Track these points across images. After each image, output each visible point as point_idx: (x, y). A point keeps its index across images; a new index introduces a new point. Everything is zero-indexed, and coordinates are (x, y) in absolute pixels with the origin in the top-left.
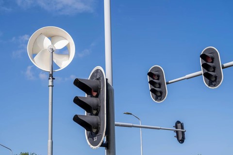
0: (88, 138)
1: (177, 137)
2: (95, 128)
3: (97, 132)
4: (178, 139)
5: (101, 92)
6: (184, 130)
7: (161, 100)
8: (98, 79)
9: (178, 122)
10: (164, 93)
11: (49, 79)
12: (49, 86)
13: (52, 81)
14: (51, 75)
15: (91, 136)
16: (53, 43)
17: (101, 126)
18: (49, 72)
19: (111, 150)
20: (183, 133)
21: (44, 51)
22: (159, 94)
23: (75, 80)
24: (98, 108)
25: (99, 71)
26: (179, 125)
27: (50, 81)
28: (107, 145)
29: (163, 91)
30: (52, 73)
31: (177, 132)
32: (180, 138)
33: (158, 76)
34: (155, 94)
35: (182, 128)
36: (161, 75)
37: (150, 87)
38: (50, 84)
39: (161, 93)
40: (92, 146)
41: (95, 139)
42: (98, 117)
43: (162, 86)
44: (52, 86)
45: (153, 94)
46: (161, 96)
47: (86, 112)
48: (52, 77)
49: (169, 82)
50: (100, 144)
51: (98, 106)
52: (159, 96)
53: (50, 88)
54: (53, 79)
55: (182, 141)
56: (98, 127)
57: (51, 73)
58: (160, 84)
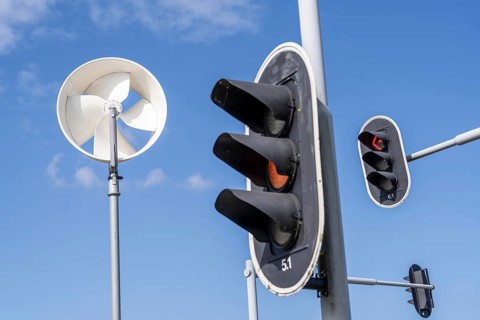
0: (261, 266)
1: (415, 301)
2: (287, 231)
3: (292, 244)
4: (417, 308)
5: (301, 119)
6: (431, 286)
7: (394, 200)
8: (285, 82)
9: (415, 268)
10: (400, 184)
11: (110, 178)
12: (110, 195)
13: (117, 184)
14: (114, 170)
15: (272, 257)
17: (306, 224)
18: (109, 162)
19: (338, 300)
20: (428, 293)
22: (389, 187)
23: (218, 85)
24: (291, 169)
25: (288, 57)
26: (418, 275)
27: (112, 182)
28: (324, 284)
29: (399, 178)
30: (116, 165)
31: (414, 291)
32: (423, 305)
33: (386, 142)
34: (379, 187)
35: (426, 280)
36: (392, 139)
37: (364, 170)
38: (112, 189)
39: (394, 182)
40: (275, 289)
41: (287, 265)
42: (292, 196)
43: (396, 166)
44: (117, 195)
45: (375, 188)
46: (394, 190)
47: (249, 181)
48: (116, 173)
49: (413, 155)
50: (305, 278)
51: (291, 160)
52: (390, 192)
53: (113, 198)
54: (119, 178)
55: (426, 311)
56: (294, 226)
57: (113, 164)
58: (390, 162)
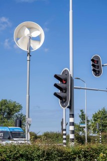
3: (65, 101)
7: (98, 76)
8: (66, 75)
13: (30, 58)
14: (29, 54)
15: (62, 103)
16: (31, 33)
21: (25, 37)
22: (98, 72)
23: (55, 75)
24: (66, 89)
25: (67, 70)
27: (28, 57)
28: (70, 107)
29: (100, 71)
33: (97, 61)
34: (95, 72)
36: (99, 61)
37: (92, 68)
38: (28, 59)
40: (62, 107)
42: (66, 93)
44: (29, 61)
47: (59, 91)
49: (104, 65)
52: (98, 74)
54: (30, 56)
56: (66, 98)
57: (28, 51)
58: (98, 66)
